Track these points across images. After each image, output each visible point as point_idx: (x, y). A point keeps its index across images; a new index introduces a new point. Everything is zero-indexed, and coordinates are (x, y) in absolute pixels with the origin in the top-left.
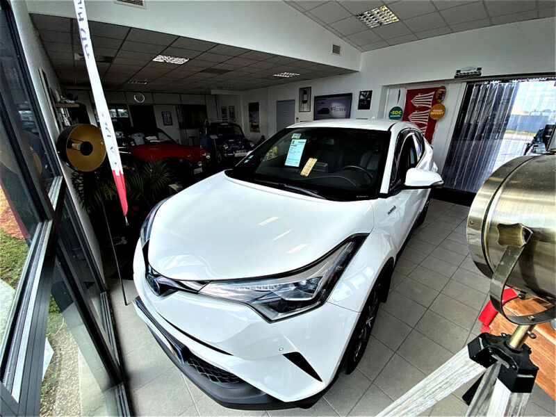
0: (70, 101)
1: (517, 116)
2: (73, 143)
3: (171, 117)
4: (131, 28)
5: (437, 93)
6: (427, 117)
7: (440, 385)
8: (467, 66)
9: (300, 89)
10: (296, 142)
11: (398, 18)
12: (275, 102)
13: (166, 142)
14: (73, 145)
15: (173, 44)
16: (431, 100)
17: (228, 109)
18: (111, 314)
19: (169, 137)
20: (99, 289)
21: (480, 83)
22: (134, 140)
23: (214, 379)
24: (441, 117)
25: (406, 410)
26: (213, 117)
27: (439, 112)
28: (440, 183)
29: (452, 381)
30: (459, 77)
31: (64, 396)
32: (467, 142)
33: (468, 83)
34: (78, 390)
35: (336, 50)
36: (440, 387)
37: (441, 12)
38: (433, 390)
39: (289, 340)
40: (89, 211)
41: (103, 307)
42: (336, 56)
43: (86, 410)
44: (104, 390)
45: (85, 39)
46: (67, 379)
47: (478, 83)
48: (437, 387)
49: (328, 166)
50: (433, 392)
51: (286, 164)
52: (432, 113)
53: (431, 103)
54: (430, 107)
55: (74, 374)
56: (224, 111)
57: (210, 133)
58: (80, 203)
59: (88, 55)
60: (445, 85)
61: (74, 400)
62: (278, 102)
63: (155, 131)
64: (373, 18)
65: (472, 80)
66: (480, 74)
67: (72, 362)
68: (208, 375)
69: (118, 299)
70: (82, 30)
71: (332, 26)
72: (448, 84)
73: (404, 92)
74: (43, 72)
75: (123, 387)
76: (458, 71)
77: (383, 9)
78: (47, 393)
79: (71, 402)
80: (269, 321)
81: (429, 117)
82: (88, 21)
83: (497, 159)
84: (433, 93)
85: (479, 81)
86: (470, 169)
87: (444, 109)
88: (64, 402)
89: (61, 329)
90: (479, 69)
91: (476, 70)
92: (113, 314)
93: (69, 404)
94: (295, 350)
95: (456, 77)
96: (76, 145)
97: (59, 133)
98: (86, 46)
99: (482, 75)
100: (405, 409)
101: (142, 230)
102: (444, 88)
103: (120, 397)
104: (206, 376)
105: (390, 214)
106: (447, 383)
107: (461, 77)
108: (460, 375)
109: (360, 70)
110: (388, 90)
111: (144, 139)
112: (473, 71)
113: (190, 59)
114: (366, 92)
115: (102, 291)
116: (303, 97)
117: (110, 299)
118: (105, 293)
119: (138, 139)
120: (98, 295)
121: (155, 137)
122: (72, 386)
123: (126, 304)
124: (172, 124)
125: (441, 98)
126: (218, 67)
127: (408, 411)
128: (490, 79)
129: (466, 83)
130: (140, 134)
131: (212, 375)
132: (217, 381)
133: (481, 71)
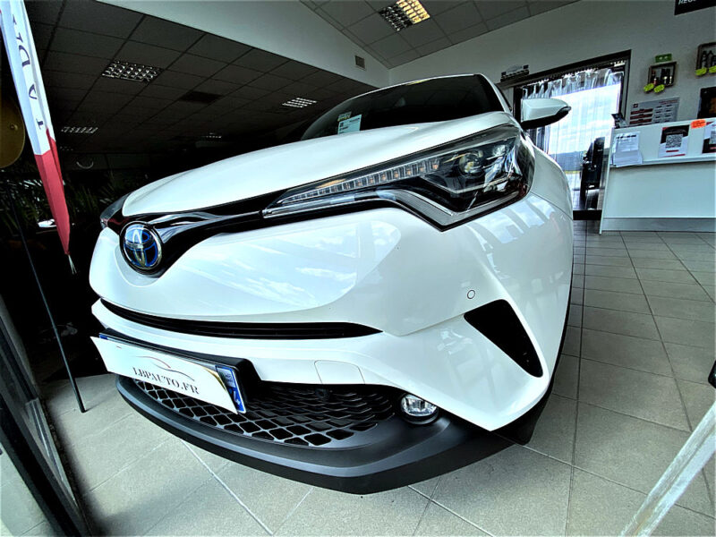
8: (511, 66)
10: (346, 123)
11: (428, 13)
15: (133, 32)
18: (51, 431)
23: (319, 440)
33: (515, 88)
35: (360, 62)
64: (399, 15)
65: (519, 83)
66: (528, 72)
68: (302, 437)
71: (350, 28)
76: (504, 74)
80: (440, 227)
90: (526, 67)
91: (522, 69)
92: (56, 432)
94: (502, 294)
95: (502, 80)
99: (530, 74)
104: (298, 441)
107: (507, 79)
112: (519, 70)
113: (162, 71)
115: (31, 398)
117: (48, 411)
118: (37, 400)
123: (83, 410)
128: (539, 77)
129: (512, 89)
131: (314, 433)
132: (329, 440)
133: (529, 69)
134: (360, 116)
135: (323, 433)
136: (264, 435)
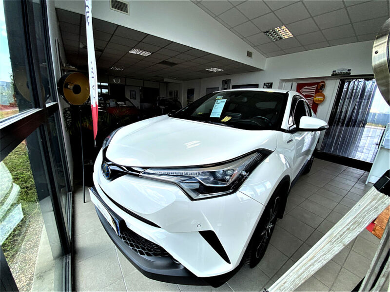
0: (72, 67)
1: (375, 114)
2: (68, 85)
3: (135, 94)
4: (118, 25)
5: (319, 86)
6: (312, 102)
7: (348, 227)
8: (340, 68)
9: (223, 80)
10: (219, 101)
11: (293, 35)
12: (206, 88)
13: (130, 107)
14: (69, 86)
15: (143, 40)
16: (314, 90)
17: (173, 93)
18: (72, 207)
19: (132, 104)
20: (67, 189)
21: (350, 80)
22: (109, 104)
23: (142, 253)
24: (322, 102)
25: (312, 261)
26: (163, 95)
27: (321, 98)
28: (326, 127)
29: (360, 220)
30: (335, 75)
31: (25, 260)
32: (339, 127)
33: (341, 80)
34: (36, 257)
35: (249, 54)
36: (348, 229)
37: (323, 31)
38: (341, 233)
39: (206, 219)
40: (71, 133)
41: (67, 201)
42: (249, 58)
43: (39, 271)
44: (55, 259)
45: (88, 12)
46: (29, 249)
47: (348, 80)
48: (346, 229)
49: (242, 116)
50: (341, 236)
51: (211, 116)
52: (315, 99)
53: (314, 93)
54: (314, 95)
55: (36, 245)
56: (171, 93)
57: (160, 104)
58: (66, 128)
59: (88, 23)
60: (325, 81)
61: (31, 264)
62: (207, 88)
63: (124, 99)
64: (275, 34)
65: (344, 77)
66: (350, 74)
67: (37, 237)
68: (137, 249)
69: (79, 198)
70: (87, 6)
71: (247, 38)
72: (327, 80)
73: (295, 85)
74: (58, 43)
75: (70, 257)
76: (334, 71)
77: (283, 28)
78: (13, 256)
79: (29, 265)
80: (192, 199)
81: (313, 101)
82: (92, 18)
83: (362, 138)
84: (316, 86)
85: (349, 79)
86: (343, 143)
87: (324, 97)
88: (24, 265)
89: (34, 214)
90: (349, 70)
91: (347, 71)
92: (74, 208)
93: (27, 267)
94: (211, 228)
95: (332, 75)
96: (70, 87)
97: (61, 77)
98: (88, 17)
99: (351, 74)
100: (311, 259)
101: (105, 142)
102: (324, 82)
103: (66, 263)
104: (136, 250)
105: (289, 143)
106: (355, 223)
107: (336, 75)
108: (368, 211)
109: (265, 69)
110: (284, 83)
111: (116, 103)
112: (345, 71)
113: (153, 53)
114: (269, 83)
115: (69, 191)
116: (224, 86)
117: (73, 197)
118: (71, 193)
119: (112, 103)
120: (66, 194)
121: (123, 103)
122: (33, 254)
123: (84, 202)
124: (135, 99)
125: (321, 89)
126: (171, 60)
127: (315, 261)
128: (357, 77)
129: (339, 80)
130: (114, 100)
131: (141, 250)
132: (144, 255)
133: (351, 72)
134: (226, 100)
135: (144, 251)
136: (127, 243)
